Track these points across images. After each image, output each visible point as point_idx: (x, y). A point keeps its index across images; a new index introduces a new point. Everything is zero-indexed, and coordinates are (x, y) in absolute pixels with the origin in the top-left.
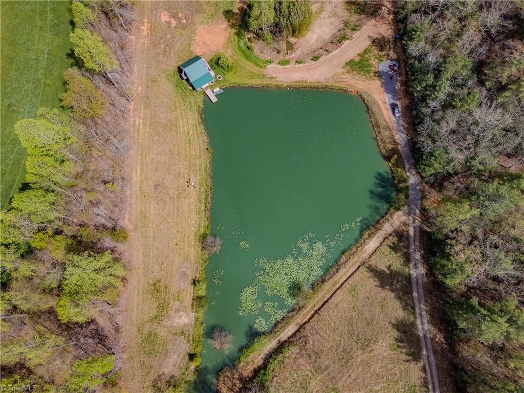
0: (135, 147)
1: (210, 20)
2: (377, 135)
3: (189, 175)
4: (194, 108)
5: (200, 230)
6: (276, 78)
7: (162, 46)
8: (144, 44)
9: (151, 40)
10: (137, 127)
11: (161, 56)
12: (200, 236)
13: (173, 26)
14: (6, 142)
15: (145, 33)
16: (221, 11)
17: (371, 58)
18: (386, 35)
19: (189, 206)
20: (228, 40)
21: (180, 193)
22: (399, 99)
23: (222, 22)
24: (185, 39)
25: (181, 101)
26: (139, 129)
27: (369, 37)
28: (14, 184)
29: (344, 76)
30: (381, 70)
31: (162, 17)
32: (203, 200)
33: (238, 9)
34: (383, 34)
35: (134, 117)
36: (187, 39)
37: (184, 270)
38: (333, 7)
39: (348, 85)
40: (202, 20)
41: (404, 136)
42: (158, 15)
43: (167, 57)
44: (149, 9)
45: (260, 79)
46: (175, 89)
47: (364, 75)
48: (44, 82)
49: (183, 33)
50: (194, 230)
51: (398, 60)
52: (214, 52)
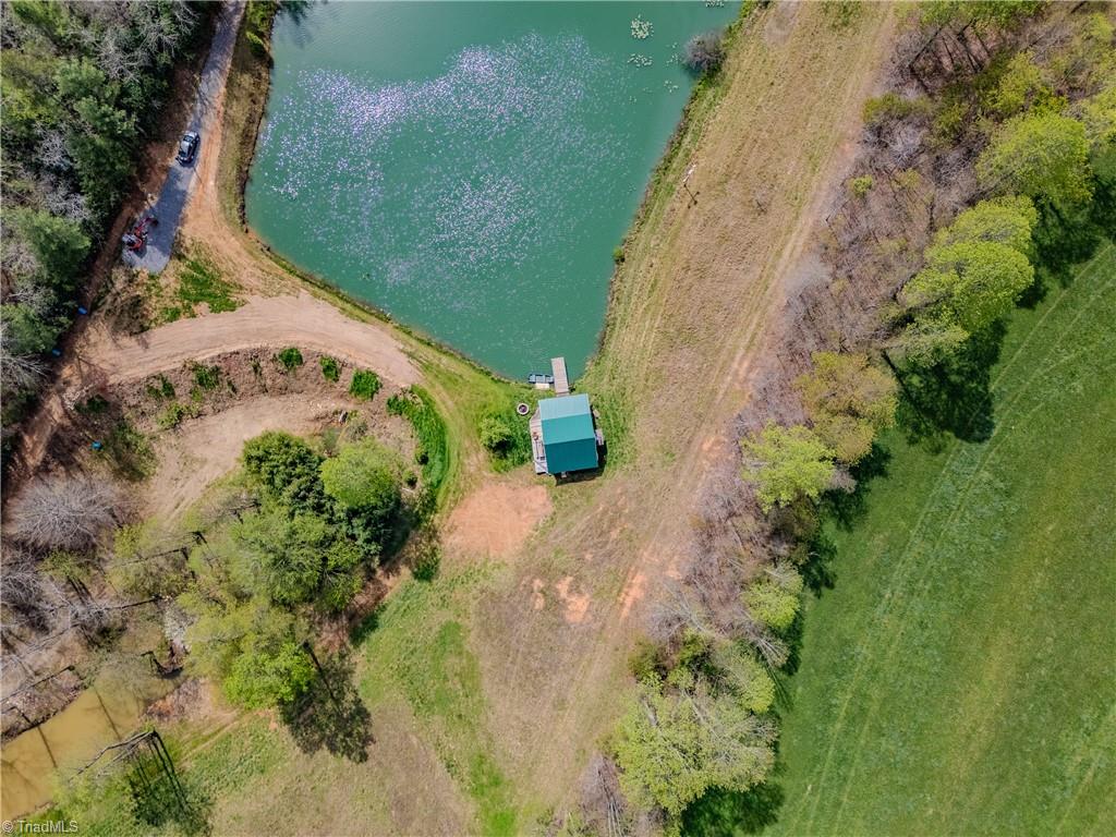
0: (772, 309)
1: (477, 567)
2: (257, 120)
3: (685, 215)
4: (610, 364)
5: (714, 97)
6: (402, 351)
7: (614, 534)
8: (654, 550)
9: (635, 557)
10: (751, 355)
11: (627, 511)
12: (718, 85)
13: (569, 579)
14: (1042, 409)
15: (639, 579)
16: (438, 582)
17: (172, 294)
18: (105, 334)
19: (714, 152)
20: (462, 499)
21: (720, 183)
22: (167, 170)
23: (454, 551)
24: (556, 538)
25: (629, 391)
26: (748, 348)
27: (146, 346)
28: (1056, 309)
29: (254, 282)
30: (166, 259)
31: (585, 608)
32: (681, 154)
33: (399, 573)
34: (110, 341)
35: (746, 380)
36: (552, 536)
37: (778, 32)
38: (180, 484)
39: (256, 258)
40: (496, 573)
41: (203, 87)
42: (590, 617)
43: (615, 504)
44: (605, 641)
45: (438, 366)
46: (630, 425)
47: (208, 263)
48: (912, 526)
49: (553, 555)
50: (726, 102)
51: (117, 259)
52: (507, 481)
